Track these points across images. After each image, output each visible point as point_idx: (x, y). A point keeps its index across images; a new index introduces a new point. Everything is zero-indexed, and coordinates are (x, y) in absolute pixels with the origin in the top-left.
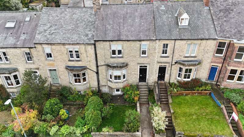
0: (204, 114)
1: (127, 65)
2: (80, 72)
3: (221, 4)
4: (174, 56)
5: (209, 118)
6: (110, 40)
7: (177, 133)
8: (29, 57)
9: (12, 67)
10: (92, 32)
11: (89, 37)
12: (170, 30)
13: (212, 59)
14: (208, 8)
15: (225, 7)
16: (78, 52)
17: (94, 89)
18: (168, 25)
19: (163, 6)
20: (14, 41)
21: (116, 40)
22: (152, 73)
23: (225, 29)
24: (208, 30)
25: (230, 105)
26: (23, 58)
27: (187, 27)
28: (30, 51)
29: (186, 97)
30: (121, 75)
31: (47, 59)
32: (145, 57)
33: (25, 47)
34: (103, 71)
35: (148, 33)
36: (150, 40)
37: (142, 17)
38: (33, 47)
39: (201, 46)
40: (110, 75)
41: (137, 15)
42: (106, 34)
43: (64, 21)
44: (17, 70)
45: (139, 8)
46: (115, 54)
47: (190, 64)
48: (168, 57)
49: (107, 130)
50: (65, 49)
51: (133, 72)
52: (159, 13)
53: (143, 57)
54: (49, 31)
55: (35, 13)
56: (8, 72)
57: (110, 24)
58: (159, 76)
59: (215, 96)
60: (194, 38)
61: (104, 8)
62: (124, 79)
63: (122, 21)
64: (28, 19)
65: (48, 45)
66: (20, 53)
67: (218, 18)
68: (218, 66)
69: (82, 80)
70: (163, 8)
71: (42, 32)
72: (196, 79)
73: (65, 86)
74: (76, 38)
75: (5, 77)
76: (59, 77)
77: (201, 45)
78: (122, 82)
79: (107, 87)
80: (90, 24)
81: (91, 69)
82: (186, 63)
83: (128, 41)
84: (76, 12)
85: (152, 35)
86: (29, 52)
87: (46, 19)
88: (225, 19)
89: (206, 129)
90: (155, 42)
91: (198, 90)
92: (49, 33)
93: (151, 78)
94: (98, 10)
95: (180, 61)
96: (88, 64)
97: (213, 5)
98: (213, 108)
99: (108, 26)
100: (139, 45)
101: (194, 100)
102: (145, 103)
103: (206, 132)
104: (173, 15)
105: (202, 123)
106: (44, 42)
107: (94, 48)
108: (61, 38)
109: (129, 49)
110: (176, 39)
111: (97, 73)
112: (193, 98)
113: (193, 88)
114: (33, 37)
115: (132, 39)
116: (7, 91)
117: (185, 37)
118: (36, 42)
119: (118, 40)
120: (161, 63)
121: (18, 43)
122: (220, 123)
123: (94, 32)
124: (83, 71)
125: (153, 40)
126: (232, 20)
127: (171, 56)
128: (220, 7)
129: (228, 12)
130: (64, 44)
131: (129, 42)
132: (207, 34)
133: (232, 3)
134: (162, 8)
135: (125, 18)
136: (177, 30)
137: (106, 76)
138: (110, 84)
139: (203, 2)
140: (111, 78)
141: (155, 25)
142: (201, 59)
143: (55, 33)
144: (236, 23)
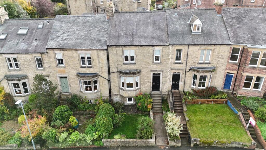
0: (220, 122)
1: (140, 72)
2: (91, 79)
3: (233, 11)
4: (188, 62)
5: (226, 125)
6: (123, 45)
7: (192, 139)
8: (40, 63)
9: (22, 74)
10: (105, 38)
11: (101, 43)
12: (183, 36)
13: (227, 66)
14: (221, 16)
15: (238, 14)
16: (90, 59)
17: (106, 98)
18: (181, 31)
19: (176, 14)
20: (26, 47)
21: (129, 45)
22: (166, 81)
23: (238, 35)
24: (221, 36)
25: (248, 112)
26: (34, 64)
27: (200, 33)
28: (42, 56)
29: (202, 106)
30: (133, 83)
31: (58, 65)
32: (158, 63)
33: (36, 52)
34: (115, 78)
35: (161, 39)
36: (163, 45)
37: (155, 24)
38: (45, 53)
39: (215, 52)
40: (122, 82)
41: (150, 22)
42: (118, 40)
43: (77, 28)
44: (26, 77)
45: (152, 16)
46: (128, 61)
47: (204, 71)
48: (181, 63)
49: (119, 137)
50: (77, 55)
51: (146, 79)
52: (172, 20)
53: (156, 64)
54: (62, 37)
55: (48, 20)
56: (18, 79)
57: (123, 31)
58: (172, 84)
59: (232, 104)
60: (207, 44)
61: (117, 16)
62: (136, 87)
63: (135, 27)
64: (40, 26)
65: (60, 50)
66: (31, 59)
67: (231, 25)
68: (233, 73)
69: (93, 88)
70: (176, 15)
71: (54, 38)
72: (211, 87)
73: (75, 94)
74: (89, 43)
75: (13, 84)
76: (69, 85)
77: (215, 50)
78: (135, 90)
79: (119, 96)
80: (103, 31)
81: (103, 76)
82: (200, 70)
83: (141, 46)
84: (89, 19)
85: (165, 41)
86: (40, 58)
87: (58, 26)
88: (238, 26)
89: (223, 136)
90: (168, 48)
91: (214, 99)
92: (62, 39)
93: (165, 87)
94: (111, 18)
95: (194, 67)
96: (100, 71)
97: (225, 13)
98: (229, 115)
99: (120, 32)
100: (152, 51)
101: (209, 108)
102: (159, 112)
103: (223, 139)
104: (186, 22)
105: (219, 130)
106: (56, 47)
107: (106, 54)
108: (73, 44)
109: (142, 55)
110: (189, 44)
111: (109, 81)
112: (209, 107)
113: (209, 97)
114: (45, 43)
115: (145, 45)
116: (14, 100)
117: (198, 43)
118: (48, 48)
119: (131, 45)
120: (175, 70)
121: (30, 49)
122: (237, 130)
123: (107, 38)
124: (94, 78)
125: (167, 45)
126: (245, 27)
127: (185, 62)
128: (232, 14)
129: (240, 19)
130: (76, 50)
131: (142, 48)
132: (220, 40)
133: (244, 11)
134: (174, 16)
135: (138, 25)
136: (190, 36)
137: (119, 83)
138: (122, 92)
139: (215, 11)
140: (123, 86)
141: (168, 31)
142: (216, 66)
143: (68, 39)
144: (249, 29)
